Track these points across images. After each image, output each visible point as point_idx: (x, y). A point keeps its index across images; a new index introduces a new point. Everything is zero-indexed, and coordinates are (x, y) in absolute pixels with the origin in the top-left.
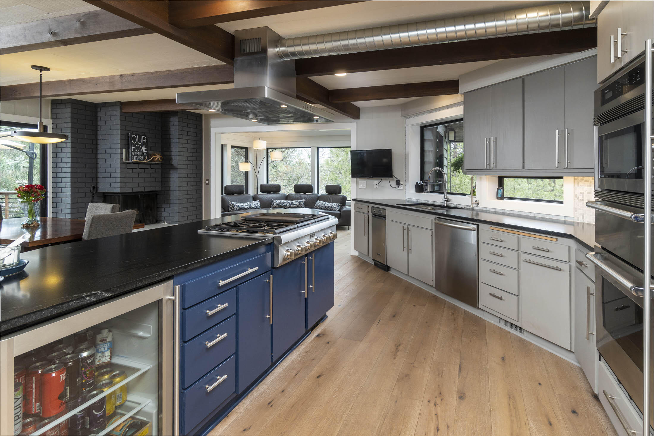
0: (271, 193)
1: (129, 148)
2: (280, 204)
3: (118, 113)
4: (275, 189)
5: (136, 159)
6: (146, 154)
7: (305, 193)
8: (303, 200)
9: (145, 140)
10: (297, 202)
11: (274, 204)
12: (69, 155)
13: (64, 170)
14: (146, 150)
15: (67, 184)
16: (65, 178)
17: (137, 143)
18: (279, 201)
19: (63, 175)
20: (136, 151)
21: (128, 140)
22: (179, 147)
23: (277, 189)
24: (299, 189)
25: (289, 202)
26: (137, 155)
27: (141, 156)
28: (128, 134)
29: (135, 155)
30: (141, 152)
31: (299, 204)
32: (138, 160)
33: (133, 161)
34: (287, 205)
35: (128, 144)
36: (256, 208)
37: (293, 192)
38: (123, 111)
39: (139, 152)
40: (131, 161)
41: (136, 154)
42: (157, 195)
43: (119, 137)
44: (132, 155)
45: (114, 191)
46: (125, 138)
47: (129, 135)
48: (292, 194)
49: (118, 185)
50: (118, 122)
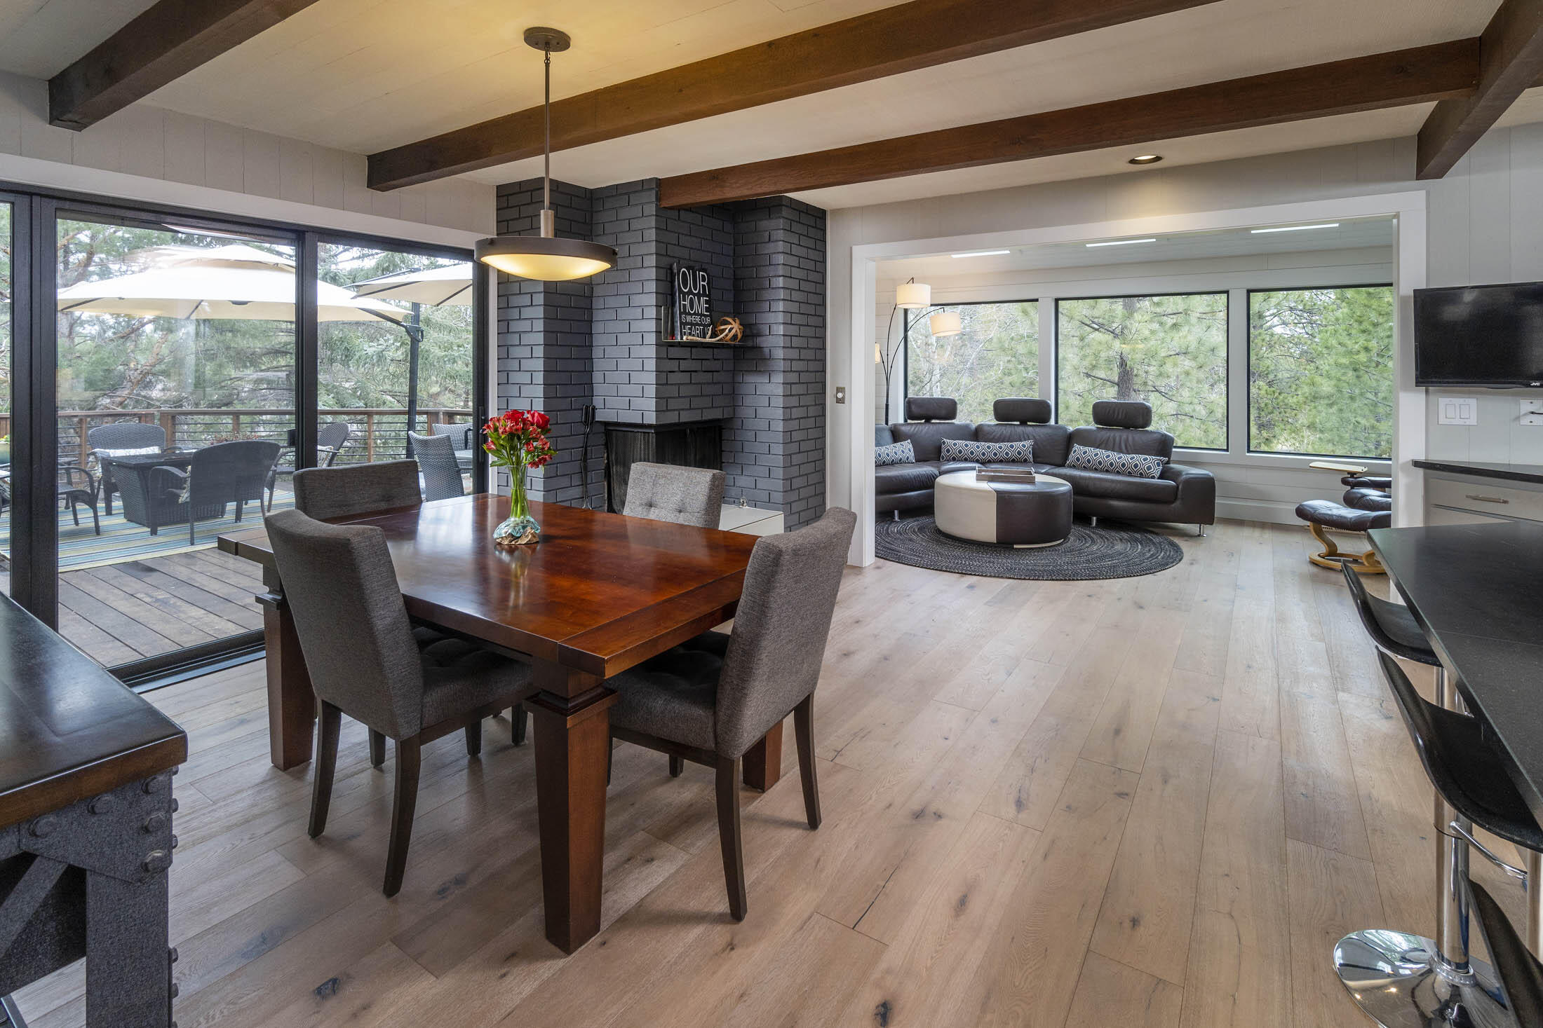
0: (933, 421)
1: (673, 305)
2: (966, 452)
3: (651, 209)
4: (943, 412)
5: (690, 334)
6: (708, 320)
7: (1023, 423)
8: (1028, 443)
9: (705, 283)
10: (1012, 447)
11: (948, 451)
12: (539, 325)
13: (527, 365)
14: (707, 310)
15: (534, 400)
16: (528, 386)
17: (690, 292)
18: (961, 443)
19: (526, 378)
20: (690, 314)
21: (672, 282)
22: (783, 300)
23: (948, 409)
24: (1005, 411)
25: (989, 447)
26: (691, 324)
27: (699, 325)
28: (671, 269)
29: (687, 323)
30: (698, 314)
31: (1019, 453)
32: (694, 335)
33: (685, 338)
34: (984, 454)
35: (673, 295)
36: (907, 462)
37: (989, 420)
38: (665, 204)
39: (695, 314)
40: (679, 340)
41: (689, 319)
42: (721, 429)
43: (652, 273)
44: (681, 323)
45: (640, 422)
46: (665, 279)
47: (675, 271)
48: (989, 426)
49: (651, 404)
50: (651, 234)
